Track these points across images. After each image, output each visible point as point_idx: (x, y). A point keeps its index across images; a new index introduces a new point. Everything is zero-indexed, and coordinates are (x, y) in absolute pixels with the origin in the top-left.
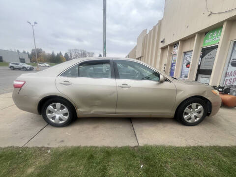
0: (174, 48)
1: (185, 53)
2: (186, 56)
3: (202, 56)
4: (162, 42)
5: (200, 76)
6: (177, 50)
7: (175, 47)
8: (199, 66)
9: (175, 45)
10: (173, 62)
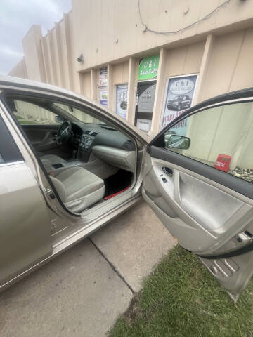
0: (100, 76)
1: (118, 86)
2: (120, 91)
3: (139, 93)
4: (80, 60)
5: (139, 120)
6: (105, 80)
7: (101, 74)
8: (137, 107)
9: (101, 70)
10: (102, 99)
